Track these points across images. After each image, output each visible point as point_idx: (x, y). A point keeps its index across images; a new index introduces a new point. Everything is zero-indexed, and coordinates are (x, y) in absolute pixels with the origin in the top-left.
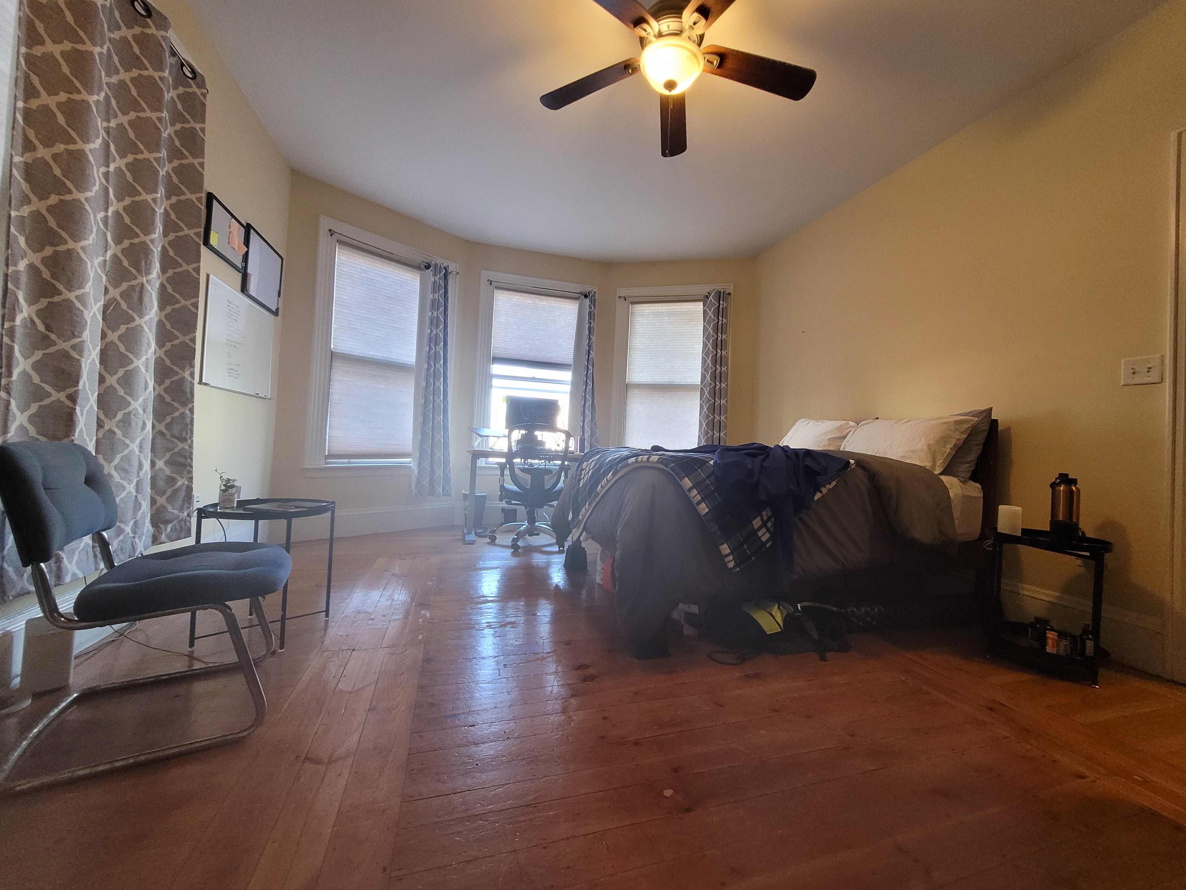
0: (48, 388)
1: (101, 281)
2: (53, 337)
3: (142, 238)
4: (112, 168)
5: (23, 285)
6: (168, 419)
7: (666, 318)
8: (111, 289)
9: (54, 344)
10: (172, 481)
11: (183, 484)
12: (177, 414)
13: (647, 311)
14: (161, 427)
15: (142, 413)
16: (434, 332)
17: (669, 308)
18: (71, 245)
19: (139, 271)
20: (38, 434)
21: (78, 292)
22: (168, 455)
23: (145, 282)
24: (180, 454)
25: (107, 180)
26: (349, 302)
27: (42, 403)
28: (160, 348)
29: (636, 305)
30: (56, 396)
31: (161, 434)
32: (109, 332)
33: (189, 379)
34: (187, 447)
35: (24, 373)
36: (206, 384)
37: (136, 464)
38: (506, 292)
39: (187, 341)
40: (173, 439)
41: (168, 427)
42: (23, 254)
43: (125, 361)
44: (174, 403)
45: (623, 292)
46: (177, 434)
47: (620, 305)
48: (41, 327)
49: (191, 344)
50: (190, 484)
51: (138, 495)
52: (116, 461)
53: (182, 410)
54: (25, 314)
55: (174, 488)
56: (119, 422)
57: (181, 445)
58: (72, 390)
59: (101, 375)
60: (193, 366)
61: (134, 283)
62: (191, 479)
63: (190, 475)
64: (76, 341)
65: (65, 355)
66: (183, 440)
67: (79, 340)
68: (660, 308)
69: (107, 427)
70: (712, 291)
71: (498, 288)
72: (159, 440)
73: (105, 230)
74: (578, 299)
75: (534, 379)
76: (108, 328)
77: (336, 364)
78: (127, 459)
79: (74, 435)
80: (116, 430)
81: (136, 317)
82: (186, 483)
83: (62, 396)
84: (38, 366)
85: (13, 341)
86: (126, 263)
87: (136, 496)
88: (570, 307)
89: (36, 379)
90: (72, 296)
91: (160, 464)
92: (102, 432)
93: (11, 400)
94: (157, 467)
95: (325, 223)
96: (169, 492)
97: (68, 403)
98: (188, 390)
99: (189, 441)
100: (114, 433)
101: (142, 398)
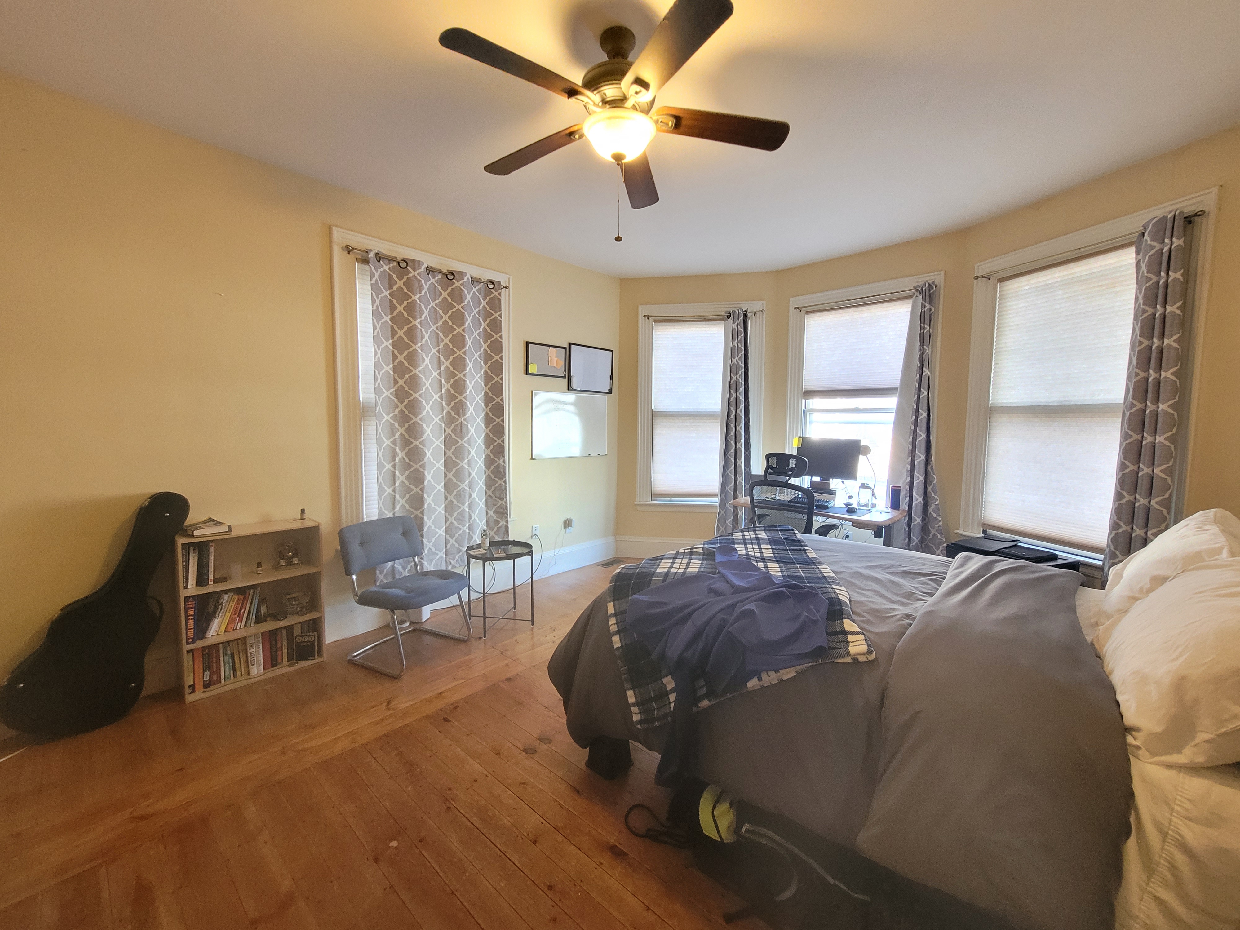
0: (412, 487)
1: (442, 427)
2: (412, 463)
3: (460, 398)
4: (442, 369)
5: (398, 445)
6: (493, 488)
7: (1060, 292)
8: (447, 429)
9: (413, 466)
10: (497, 522)
11: (503, 524)
12: (497, 485)
13: (1026, 288)
14: (490, 493)
15: (468, 489)
16: (734, 378)
17: (1065, 273)
18: (415, 419)
19: (459, 416)
20: (410, 507)
21: (420, 440)
22: (494, 508)
23: (463, 420)
24: (501, 507)
25: (440, 376)
26: (665, 368)
27: (410, 494)
28: (488, 449)
29: (1008, 283)
30: (416, 490)
31: (490, 496)
32: (447, 451)
33: (503, 464)
34: (504, 503)
35: (402, 482)
36: (534, 459)
37: (467, 516)
38: (818, 314)
39: (500, 442)
40: (496, 499)
41: (493, 492)
42: (397, 430)
43: (456, 464)
44: (496, 479)
45: (983, 268)
46: (498, 496)
47: (980, 289)
48: (407, 460)
49: (502, 444)
50: (507, 524)
51: (470, 532)
52: (455, 516)
53: (500, 482)
54: (400, 456)
55: (498, 526)
56: (455, 495)
57: (501, 502)
58: (422, 486)
59: (445, 474)
60: (504, 457)
61: (458, 423)
62: (507, 522)
63: (506, 519)
64: (421, 463)
65: (417, 470)
66: (502, 499)
67: (422, 462)
68: (1049, 277)
69: (449, 499)
70: (1149, 222)
71: (808, 312)
72: (490, 500)
73: (441, 401)
74: (910, 297)
75: (857, 410)
76: (447, 449)
77: (657, 421)
78: (461, 514)
79: (424, 507)
80: (454, 501)
81: (459, 440)
82: (505, 523)
83: (418, 490)
84: (407, 478)
85: (395, 469)
86: (453, 414)
87: (469, 533)
88: (902, 310)
89: (407, 483)
90: (417, 443)
91: (491, 513)
92: (447, 501)
93: (396, 495)
94: (489, 515)
95: (643, 310)
96: (496, 529)
97: (420, 492)
98: (502, 471)
99: (505, 500)
100: (453, 502)
101: (467, 481)
